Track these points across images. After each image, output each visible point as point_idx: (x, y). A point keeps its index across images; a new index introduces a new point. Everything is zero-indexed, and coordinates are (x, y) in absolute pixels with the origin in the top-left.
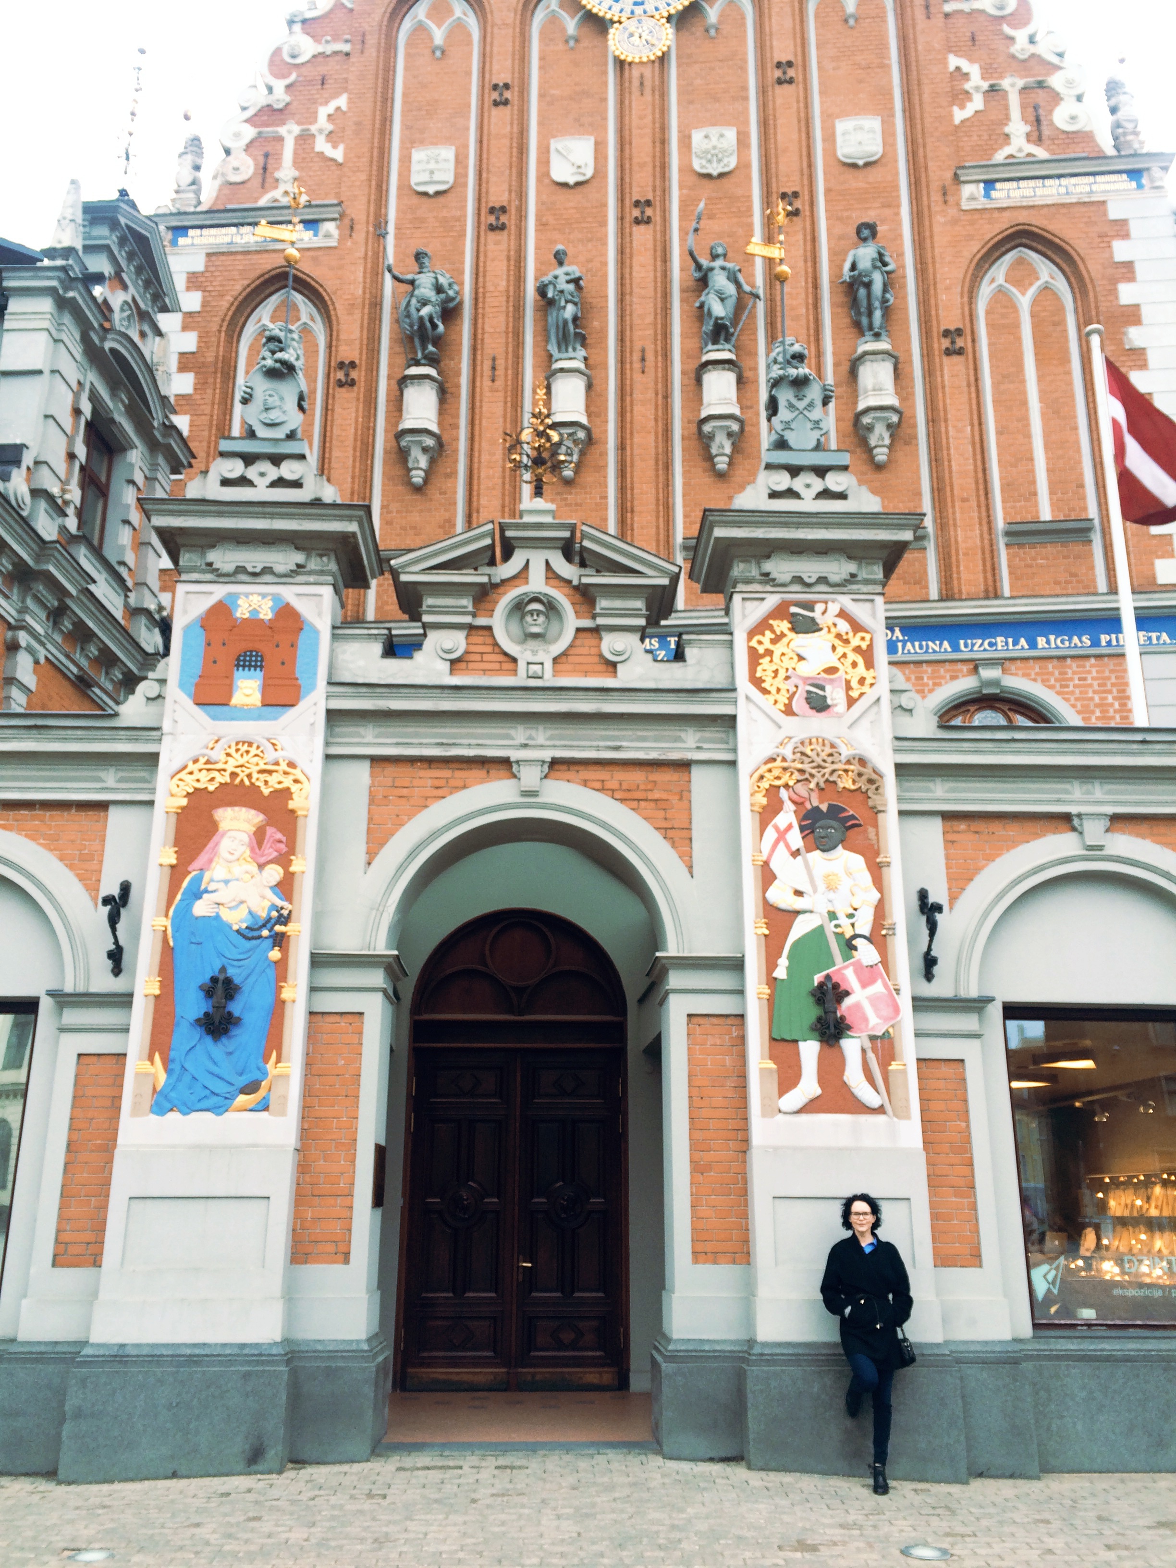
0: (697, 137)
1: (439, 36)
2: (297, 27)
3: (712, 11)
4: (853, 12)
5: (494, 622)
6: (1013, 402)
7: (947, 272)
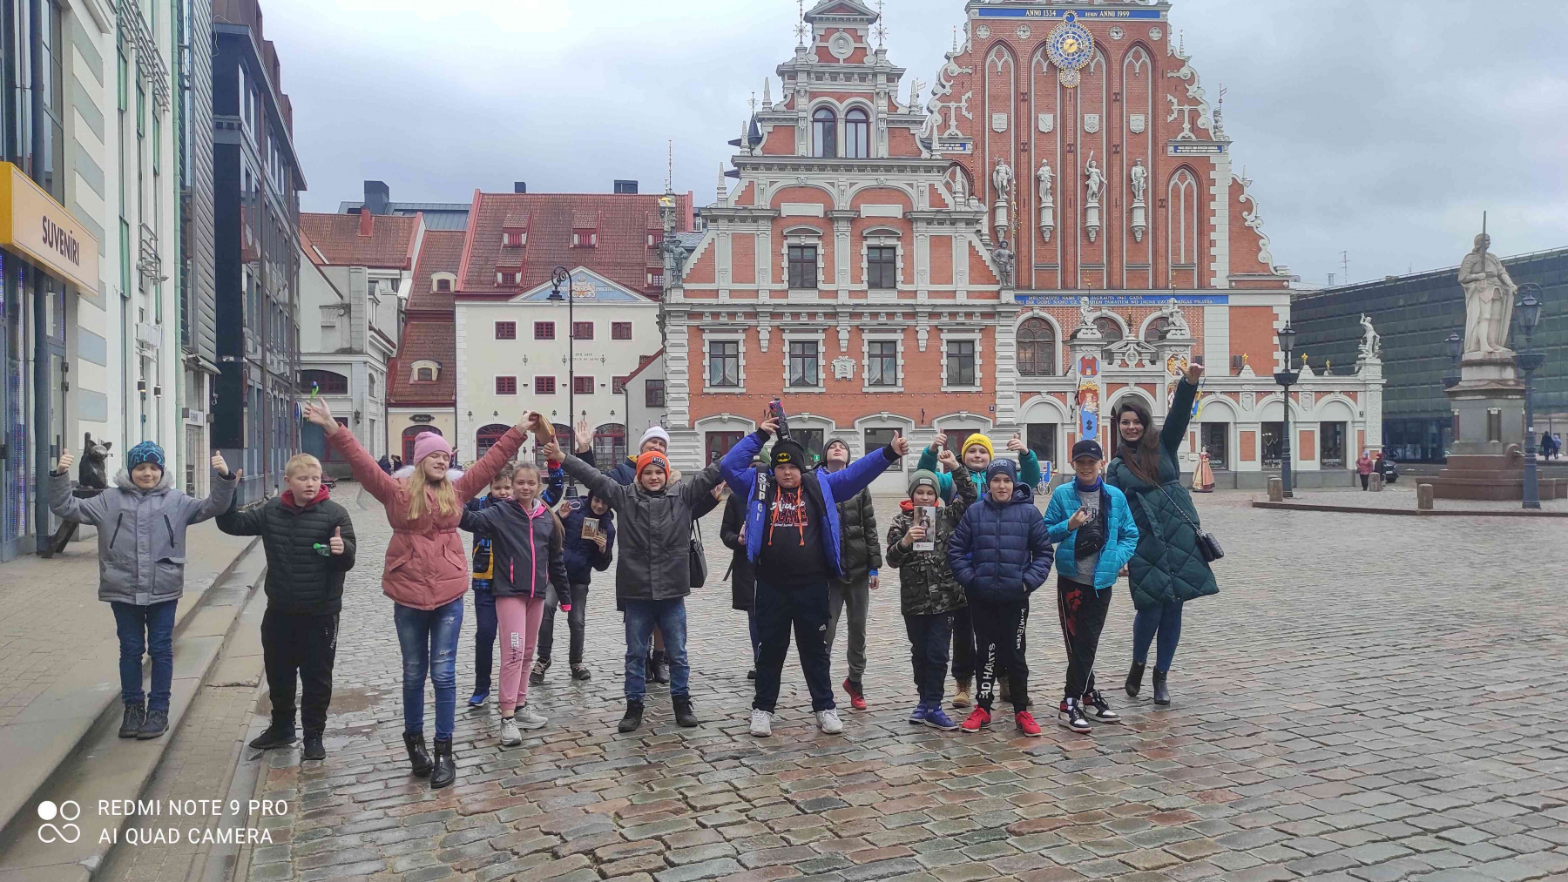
0: (1086, 117)
1: (1000, 64)
2: (952, 60)
3: (1092, 65)
4: (1137, 71)
5: (1126, 358)
6: (1176, 222)
7: (1162, 178)
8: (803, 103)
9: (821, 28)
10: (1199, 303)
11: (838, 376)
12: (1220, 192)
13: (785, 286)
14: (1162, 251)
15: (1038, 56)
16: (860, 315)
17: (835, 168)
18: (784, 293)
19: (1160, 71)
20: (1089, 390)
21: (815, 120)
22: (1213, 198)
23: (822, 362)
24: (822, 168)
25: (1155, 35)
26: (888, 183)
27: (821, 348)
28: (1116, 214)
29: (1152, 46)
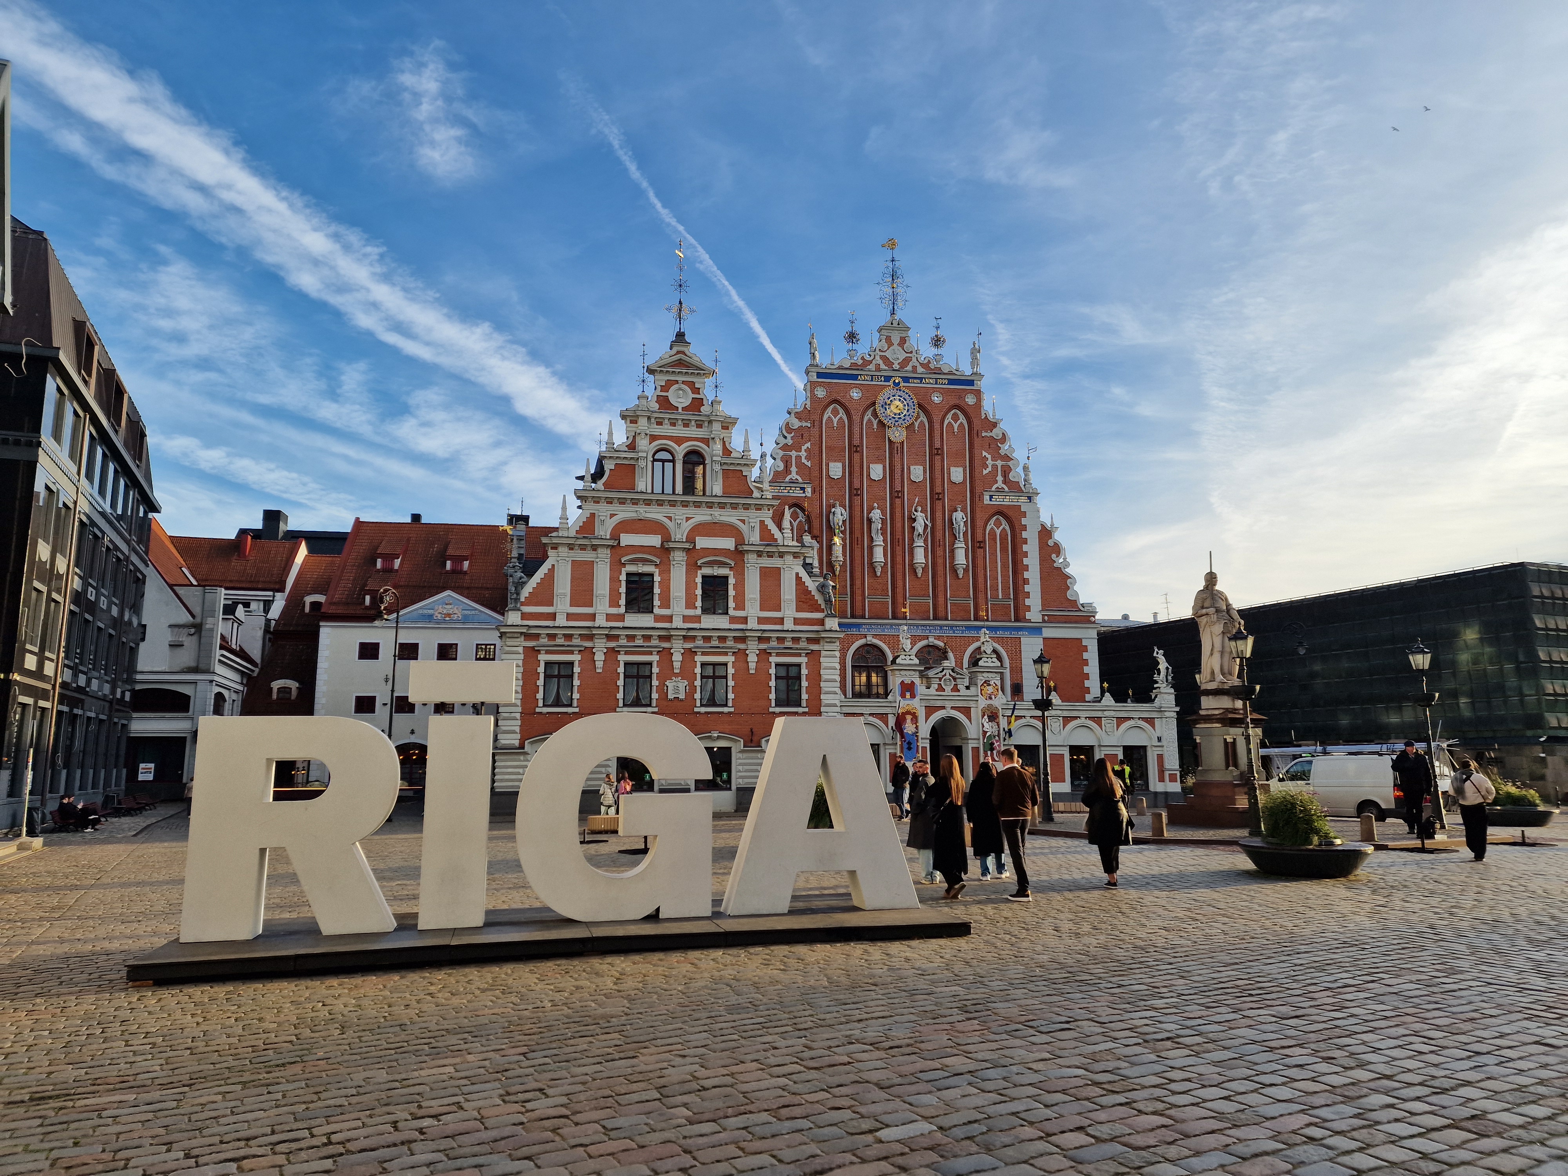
0: (912, 468)
1: (835, 420)
2: (793, 415)
3: (917, 424)
4: (956, 430)
5: (942, 683)
6: (994, 562)
7: (979, 523)
8: (643, 443)
9: (662, 379)
10: (1014, 634)
11: (670, 696)
12: (1031, 536)
13: (622, 610)
14: (981, 586)
15: (868, 415)
16: (694, 638)
17: (673, 504)
18: (621, 618)
19: (975, 432)
20: (908, 713)
21: (654, 460)
22: (1025, 541)
23: (655, 683)
24: (660, 503)
25: (970, 400)
26: (722, 518)
27: (655, 670)
28: (939, 552)
29: (968, 410)
